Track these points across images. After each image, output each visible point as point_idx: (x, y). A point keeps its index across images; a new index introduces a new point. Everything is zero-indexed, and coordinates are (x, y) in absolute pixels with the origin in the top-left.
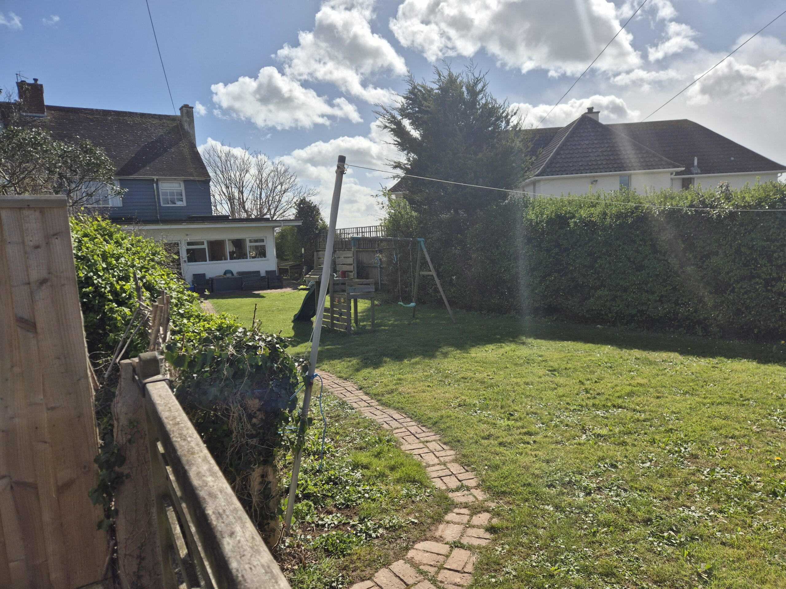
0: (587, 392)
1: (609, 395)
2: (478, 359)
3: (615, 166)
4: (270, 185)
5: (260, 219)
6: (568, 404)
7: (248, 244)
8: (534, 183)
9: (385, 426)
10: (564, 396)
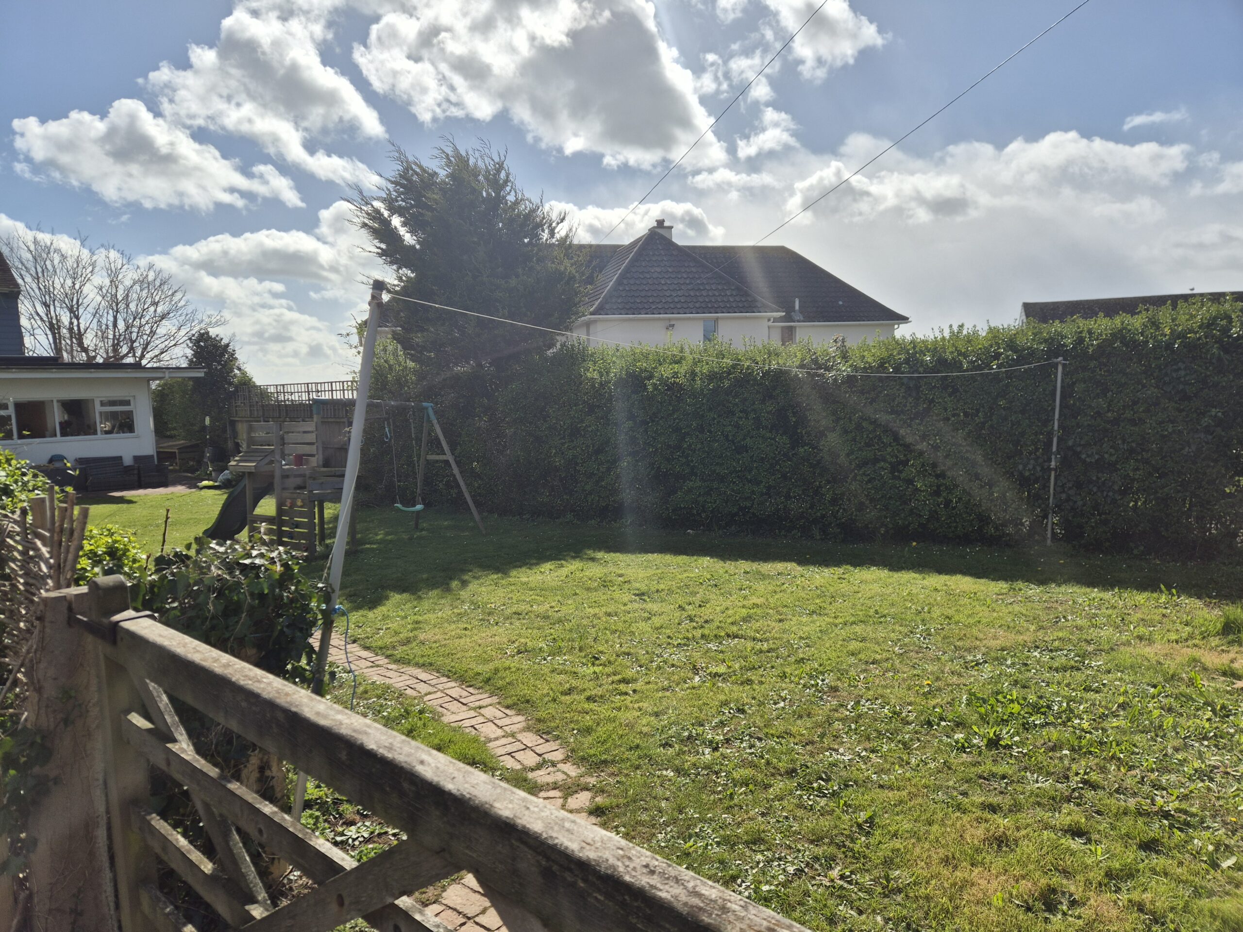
0: (692, 620)
1: (720, 622)
2: (533, 585)
3: (697, 305)
4: (133, 306)
5: (113, 364)
6: (669, 637)
7: (98, 408)
8: (588, 325)
9: (409, 692)
10: (661, 627)
